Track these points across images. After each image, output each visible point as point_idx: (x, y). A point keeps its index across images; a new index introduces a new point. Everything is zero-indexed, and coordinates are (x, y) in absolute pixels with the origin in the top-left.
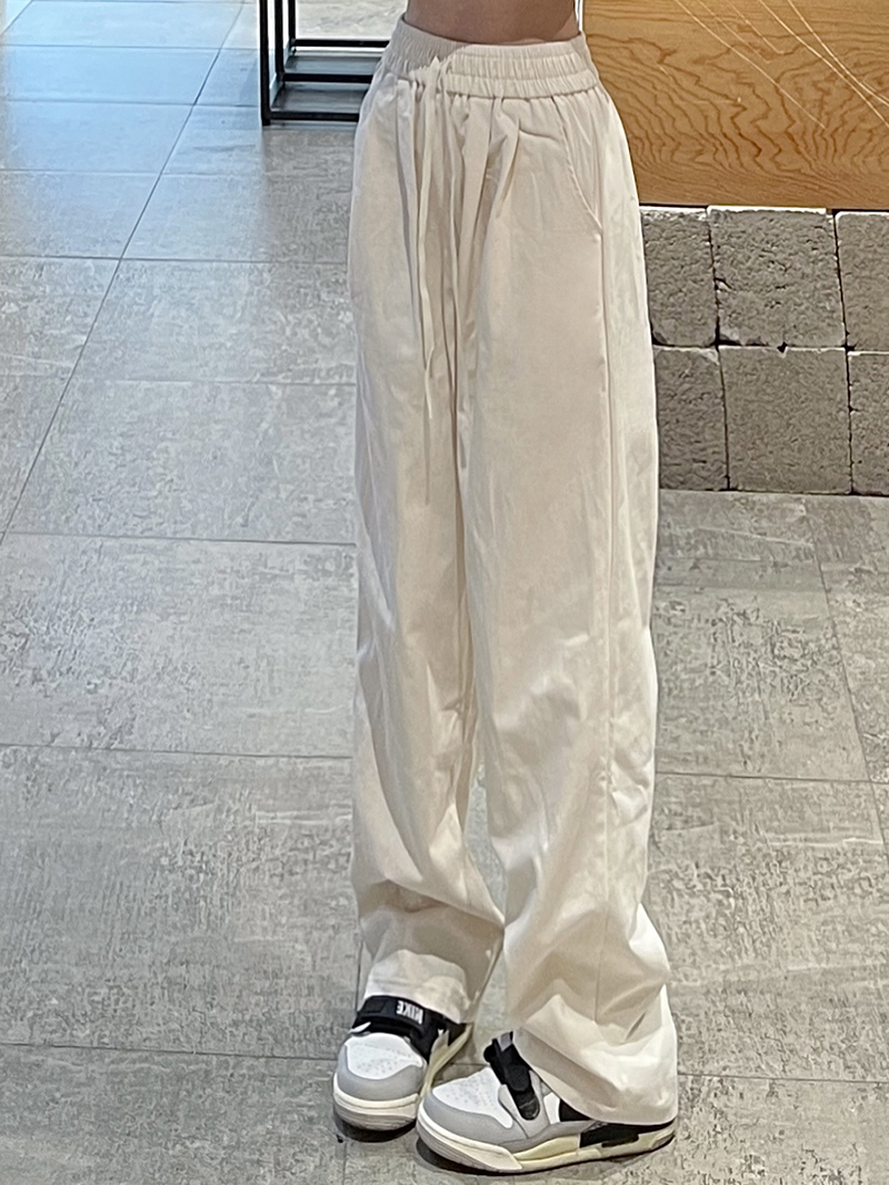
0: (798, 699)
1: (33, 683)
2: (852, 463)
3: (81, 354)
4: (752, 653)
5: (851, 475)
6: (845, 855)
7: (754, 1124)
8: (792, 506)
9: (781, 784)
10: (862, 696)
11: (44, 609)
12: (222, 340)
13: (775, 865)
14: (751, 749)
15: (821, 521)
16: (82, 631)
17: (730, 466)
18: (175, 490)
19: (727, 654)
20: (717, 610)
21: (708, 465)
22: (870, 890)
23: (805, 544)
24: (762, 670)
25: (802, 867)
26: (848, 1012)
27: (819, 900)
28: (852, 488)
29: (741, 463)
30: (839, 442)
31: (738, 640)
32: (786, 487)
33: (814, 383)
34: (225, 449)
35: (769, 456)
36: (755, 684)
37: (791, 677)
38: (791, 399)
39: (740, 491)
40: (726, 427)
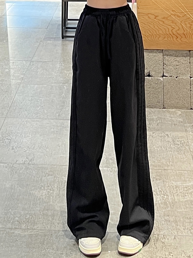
0: (180, 153)
1: (12, 150)
2: (191, 102)
3: (22, 79)
4: (169, 143)
5: (191, 105)
6: (190, 186)
7: (171, 245)
8: (178, 112)
9: (176, 171)
11: (14, 134)
12: (53, 76)
13: (175, 189)
15: (184, 115)
16: (23, 139)
17: (164, 103)
18: (43, 108)
19: (164, 143)
20: (162, 134)
21: (160, 103)
23: (181, 120)
24: (172, 147)
25: (181, 189)
26: (191, 220)
27: (184, 196)
28: (191, 108)
29: (167, 102)
30: (188, 98)
31: (166, 140)
32: (176, 108)
33: (183, 85)
34: (54, 100)
35: (173, 101)
36: (170, 150)
37: (178, 148)
38: (178, 89)
39: (167, 108)
40: (164, 95)
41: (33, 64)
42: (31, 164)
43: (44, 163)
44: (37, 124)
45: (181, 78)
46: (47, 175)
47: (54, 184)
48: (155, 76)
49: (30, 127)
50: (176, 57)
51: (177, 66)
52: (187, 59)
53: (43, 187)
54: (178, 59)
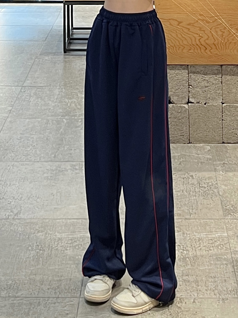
0: (206, 198)
2: (223, 135)
3: (10, 112)
4: (194, 186)
5: (222, 138)
6: (217, 238)
7: (189, 310)
8: (207, 147)
9: (200, 220)
10: (223, 196)
12: (50, 107)
13: (198, 242)
14: (192, 211)
15: (214, 151)
16: (7, 187)
17: (190, 137)
18: (35, 148)
19: (187, 187)
20: (185, 175)
21: (184, 136)
22: (223, 247)
23: (210, 157)
24: (196, 190)
25: (205, 242)
26: (216, 280)
27: (209, 250)
28: (223, 142)
29: (193, 136)
30: (219, 129)
31: (190, 183)
32: (205, 142)
33: (213, 113)
34: (50, 137)
35: (201, 133)
36: (194, 194)
37: (204, 192)
38: (206, 118)
39: (193, 143)
40: (189, 126)
41: (25, 90)
42: (16, 219)
43: (33, 217)
44: (26, 168)
45: (210, 105)
46: (36, 232)
47: (45, 243)
48: (178, 103)
49: (17, 172)
50: (204, 75)
51: (206, 87)
52: (219, 78)
53: (30, 246)
54: (207, 77)
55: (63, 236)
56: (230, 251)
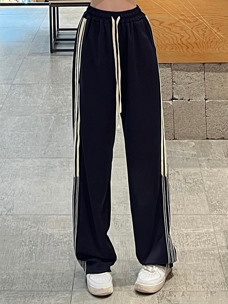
0: (192, 193)
2: (207, 131)
4: (180, 182)
5: (206, 134)
6: (203, 234)
8: (191, 143)
9: (187, 216)
10: (209, 192)
12: (39, 105)
13: (185, 237)
15: (199, 147)
17: (175, 133)
18: (26, 145)
19: (173, 182)
20: (171, 171)
21: (170, 133)
22: (210, 242)
23: (194, 153)
24: (182, 186)
25: (192, 237)
26: (203, 273)
27: (196, 245)
28: (207, 137)
29: (178, 132)
30: (203, 125)
31: (176, 179)
32: (189, 138)
33: (197, 110)
34: (40, 134)
35: (185, 130)
36: (181, 191)
37: (190, 188)
38: (191, 114)
39: (178, 139)
40: (174, 122)
41: (14, 88)
42: (9, 215)
43: (25, 213)
44: (17, 165)
45: (194, 101)
46: (29, 228)
47: (38, 238)
49: (9, 169)
50: (187, 72)
51: (189, 84)
52: (202, 74)
53: (24, 242)
54: (190, 74)
55: (54, 232)
56: (216, 246)
